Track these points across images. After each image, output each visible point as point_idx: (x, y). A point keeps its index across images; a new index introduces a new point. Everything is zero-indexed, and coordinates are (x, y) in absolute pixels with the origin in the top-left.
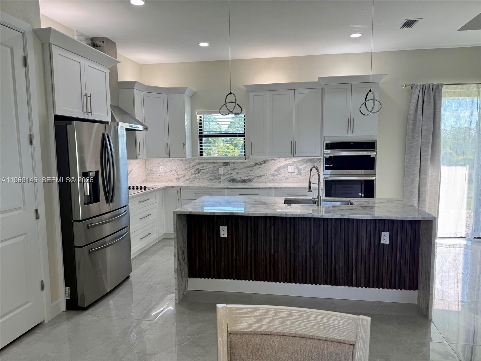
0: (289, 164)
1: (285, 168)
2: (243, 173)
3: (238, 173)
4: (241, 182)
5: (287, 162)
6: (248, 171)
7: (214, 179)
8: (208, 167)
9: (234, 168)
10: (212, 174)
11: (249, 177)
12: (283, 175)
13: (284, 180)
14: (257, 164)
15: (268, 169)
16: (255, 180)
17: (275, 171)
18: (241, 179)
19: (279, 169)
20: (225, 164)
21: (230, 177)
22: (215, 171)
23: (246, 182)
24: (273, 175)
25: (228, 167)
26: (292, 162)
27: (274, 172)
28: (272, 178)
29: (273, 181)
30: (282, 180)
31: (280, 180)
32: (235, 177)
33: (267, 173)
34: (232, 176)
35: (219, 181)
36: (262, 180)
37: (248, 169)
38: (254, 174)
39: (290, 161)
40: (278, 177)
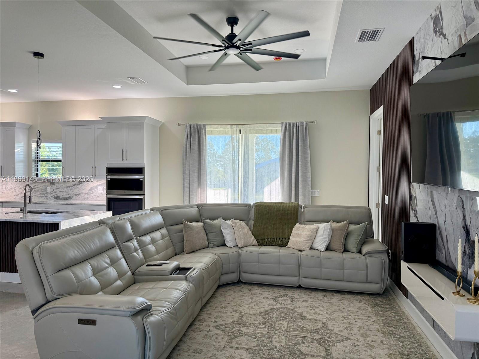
0: (99, 185)
1: (97, 188)
2: (65, 192)
3: (61, 192)
4: (63, 199)
5: (98, 183)
6: (68, 190)
7: (43, 197)
8: (38, 186)
9: (58, 187)
10: (41, 192)
11: (69, 195)
12: (95, 194)
13: (95, 198)
14: (75, 184)
15: (84, 189)
16: (74, 198)
17: (89, 190)
18: (64, 196)
19: (91, 189)
20: (51, 184)
21: (55, 195)
22: (44, 189)
23: (67, 200)
24: (87, 194)
25: (53, 186)
26: (102, 183)
27: (88, 192)
28: (86, 196)
29: (87, 199)
30: (94, 198)
31: (93, 198)
32: (59, 195)
33: (83, 192)
34: (56, 194)
35: (47, 198)
36: (79, 197)
37: (69, 188)
38: (73, 193)
39: (100, 183)
40: (91, 195)
